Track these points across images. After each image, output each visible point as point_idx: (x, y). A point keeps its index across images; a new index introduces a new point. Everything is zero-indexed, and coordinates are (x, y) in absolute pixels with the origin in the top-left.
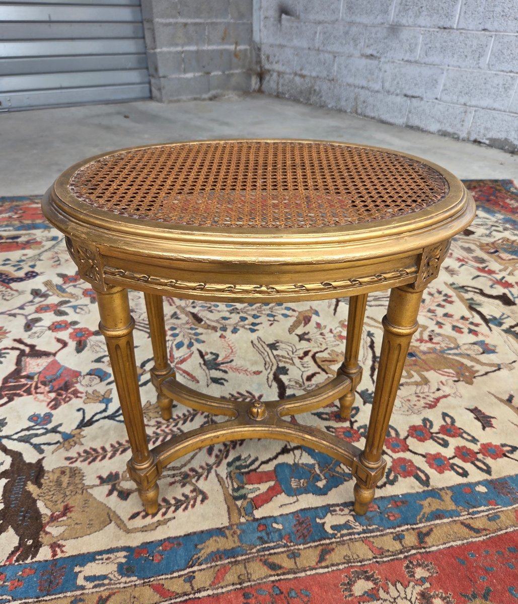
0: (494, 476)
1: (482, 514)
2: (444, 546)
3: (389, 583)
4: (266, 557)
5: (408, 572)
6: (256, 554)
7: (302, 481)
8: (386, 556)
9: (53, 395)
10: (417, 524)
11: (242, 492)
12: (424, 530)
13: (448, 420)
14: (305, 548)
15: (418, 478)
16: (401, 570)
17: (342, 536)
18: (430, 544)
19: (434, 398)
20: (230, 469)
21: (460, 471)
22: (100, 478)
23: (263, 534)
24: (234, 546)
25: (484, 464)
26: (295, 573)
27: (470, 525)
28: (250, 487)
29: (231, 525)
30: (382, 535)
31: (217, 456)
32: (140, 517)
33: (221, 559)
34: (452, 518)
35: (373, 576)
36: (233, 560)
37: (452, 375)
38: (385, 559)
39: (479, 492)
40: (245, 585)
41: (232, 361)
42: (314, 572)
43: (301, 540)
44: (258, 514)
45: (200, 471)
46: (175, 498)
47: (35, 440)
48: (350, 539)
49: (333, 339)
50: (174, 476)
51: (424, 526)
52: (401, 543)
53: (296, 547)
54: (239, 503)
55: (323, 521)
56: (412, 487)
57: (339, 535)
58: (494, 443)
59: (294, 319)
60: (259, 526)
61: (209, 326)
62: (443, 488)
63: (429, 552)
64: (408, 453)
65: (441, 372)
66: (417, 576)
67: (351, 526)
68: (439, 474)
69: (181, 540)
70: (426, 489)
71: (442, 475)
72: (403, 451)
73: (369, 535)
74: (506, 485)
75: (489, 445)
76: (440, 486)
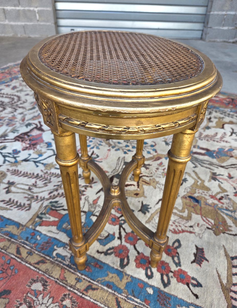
0: (166, 290)
1: (134, 303)
2: (94, 301)
3: (49, 295)
4: (20, 246)
5: (62, 298)
6: (19, 243)
7: (69, 226)
8: (62, 283)
9: (28, 145)
10: (95, 281)
11: (43, 216)
12: (94, 286)
13: (176, 244)
14: (37, 254)
15: (122, 261)
16: (60, 294)
17: (56, 260)
18: (88, 294)
19: (182, 229)
20: (49, 204)
21: (149, 273)
22: (9, 181)
23: (30, 237)
24: (16, 233)
25: (169, 280)
26: (22, 260)
27: (120, 302)
28: (47, 215)
29: (25, 226)
30: (73, 273)
31: (50, 196)
32: (3, 202)
33: (7, 235)
34: (115, 291)
35: (47, 286)
36: (10, 239)
37: (210, 223)
38: (61, 283)
39: (147, 291)
40: (3, 251)
41: (101, 162)
42: (29, 266)
43: (39, 250)
44: (38, 228)
45: (39, 198)
46: (20, 203)
47: (7, 159)
48: (58, 264)
49: (161, 173)
50: (29, 195)
51: (96, 285)
52: (77, 283)
53: (35, 251)
54: (37, 219)
55: (57, 248)
56: (114, 263)
57: (56, 259)
58: (189, 274)
59: (152, 156)
60: (33, 233)
61: (109, 143)
62: (129, 275)
63: (83, 298)
64: (132, 247)
65: (205, 219)
66: (64, 303)
67: (65, 259)
68: (135, 267)
69: (4, 219)
70: (119, 269)
71: (136, 269)
72: (131, 244)
73: (68, 268)
74: (167, 300)
75: (185, 273)
76: (128, 273)
